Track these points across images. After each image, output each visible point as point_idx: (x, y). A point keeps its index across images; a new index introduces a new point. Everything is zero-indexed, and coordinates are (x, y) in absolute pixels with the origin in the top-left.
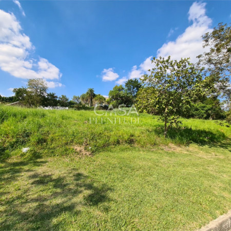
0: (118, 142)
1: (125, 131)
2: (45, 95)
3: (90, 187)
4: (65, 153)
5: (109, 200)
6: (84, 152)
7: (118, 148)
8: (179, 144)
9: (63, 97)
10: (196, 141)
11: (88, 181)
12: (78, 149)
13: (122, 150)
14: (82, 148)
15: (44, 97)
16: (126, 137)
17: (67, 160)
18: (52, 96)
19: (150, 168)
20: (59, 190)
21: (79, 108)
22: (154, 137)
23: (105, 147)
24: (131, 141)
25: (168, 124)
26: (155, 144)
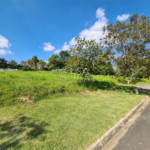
0: (54, 92)
3: (32, 125)
4: (13, 103)
5: (46, 132)
6: (29, 101)
8: (92, 90)
9: (13, 61)
10: (100, 88)
11: (31, 121)
12: (24, 99)
13: (57, 97)
14: (27, 98)
17: (14, 108)
18: (3, 60)
19: (74, 107)
20: (6, 132)
21: (26, 70)
22: (77, 87)
23: (45, 95)
24: (63, 91)
26: (77, 92)
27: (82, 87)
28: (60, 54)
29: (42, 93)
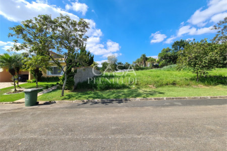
0: (167, 84)
1: (170, 79)
2: (117, 64)
7: (167, 86)
8: (206, 85)
9: (127, 63)
12: (151, 86)
13: (169, 87)
16: (171, 82)
18: (120, 64)
22: (188, 82)
23: (161, 85)
24: (174, 84)
25: (199, 75)
26: (188, 85)
27: (194, 82)
28: (173, 46)
29: (159, 84)
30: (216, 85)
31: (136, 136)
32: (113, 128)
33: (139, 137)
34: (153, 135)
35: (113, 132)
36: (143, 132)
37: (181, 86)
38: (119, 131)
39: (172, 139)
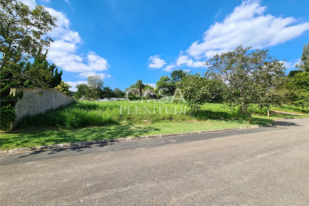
0: (164, 119)
2: (102, 89)
4: (141, 123)
8: (199, 120)
9: (117, 89)
10: (211, 118)
13: (165, 122)
14: (147, 121)
15: (101, 90)
16: (168, 116)
18: (107, 89)
22: (184, 117)
23: (158, 120)
24: (170, 118)
25: (193, 109)
26: (184, 120)
27: (189, 116)
28: (172, 75)
29: (155, 118)
30: (206, 119)
31: (121, 190)
32: (88, 185)
33: (126, 189)
34: (143, 183)
35: (88, 192)
36: (132, 182)
37: (177, 120)
38: (98, 188)
39: (163, 183)
